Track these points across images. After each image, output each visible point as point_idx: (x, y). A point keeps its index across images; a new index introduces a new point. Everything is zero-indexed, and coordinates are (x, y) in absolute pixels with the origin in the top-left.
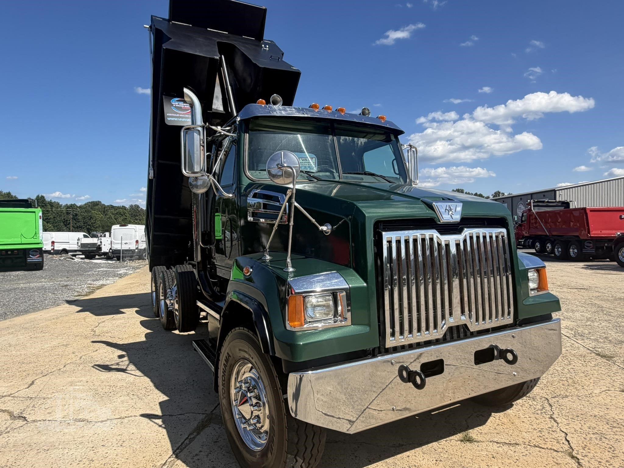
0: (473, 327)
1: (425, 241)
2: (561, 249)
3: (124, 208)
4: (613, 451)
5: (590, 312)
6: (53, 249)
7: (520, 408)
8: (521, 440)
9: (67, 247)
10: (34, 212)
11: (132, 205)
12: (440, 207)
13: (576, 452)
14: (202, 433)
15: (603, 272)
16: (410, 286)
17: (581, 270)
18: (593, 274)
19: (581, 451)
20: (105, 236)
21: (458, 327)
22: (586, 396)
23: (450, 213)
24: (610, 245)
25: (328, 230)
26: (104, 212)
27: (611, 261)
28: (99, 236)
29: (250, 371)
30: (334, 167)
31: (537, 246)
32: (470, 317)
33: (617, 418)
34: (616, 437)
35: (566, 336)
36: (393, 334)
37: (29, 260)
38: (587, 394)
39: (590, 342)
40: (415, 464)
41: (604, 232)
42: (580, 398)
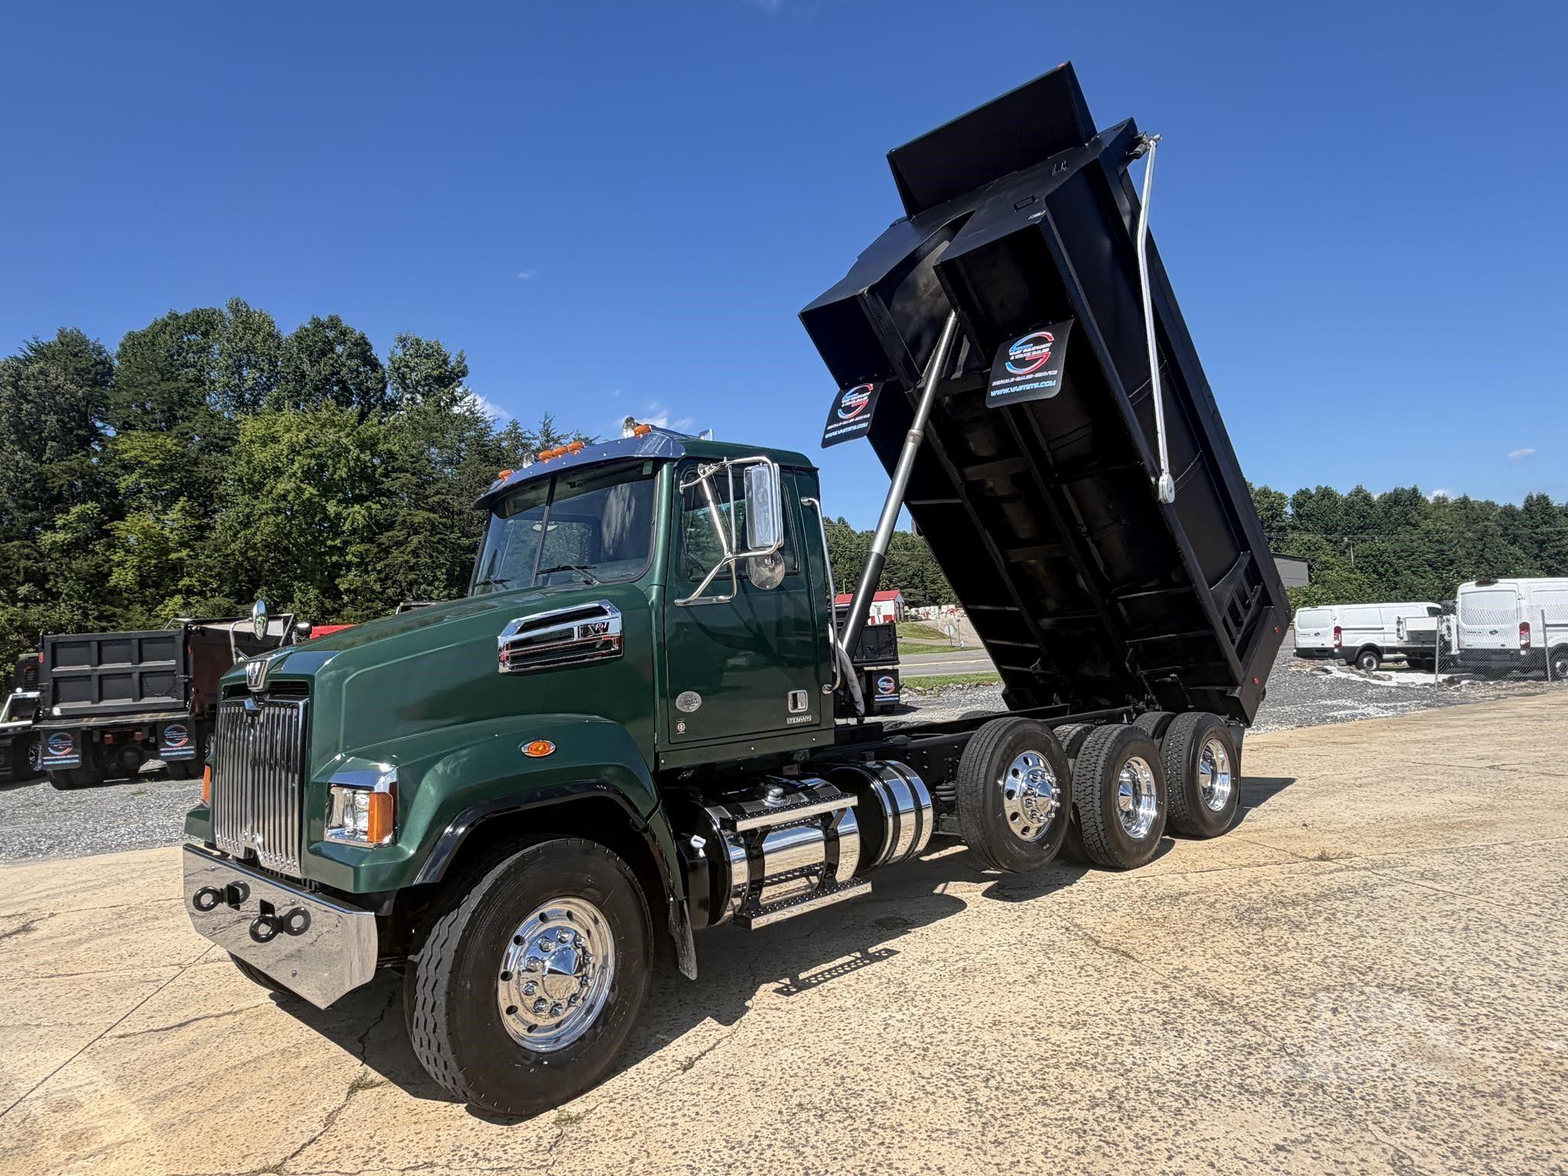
6: (1339, 646)
9: (1378, 640)
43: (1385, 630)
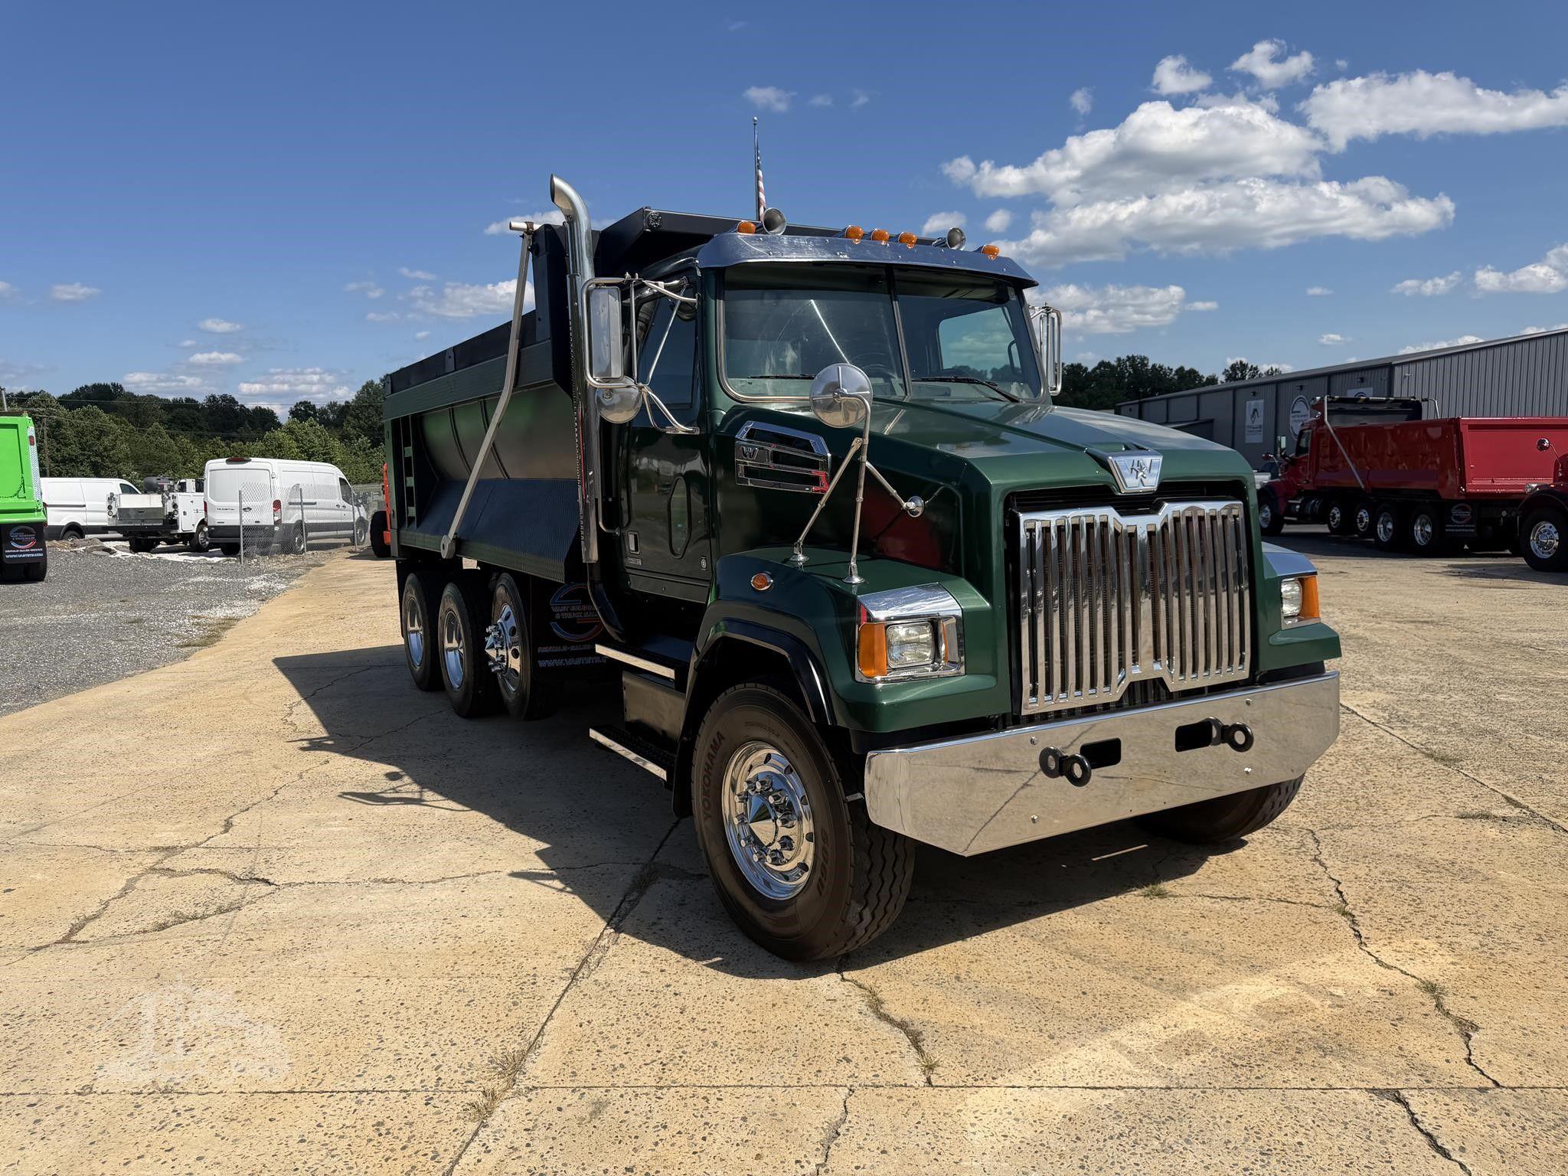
0: (1174, 685)
1: (1093, 528)
2: (1394, 525)
3: (190, 404)
4: (1418, 904)
5: (1433, 674)
7: (1258, 845)
8: (1255, 892)
9: (82, 519)
10: (15, 426)
11: (214, 397)
12: (1121, 463)
13: (1352, 907)
14: (648, 893)
15: (1486, 582)
16: (1065, 609)
17: (1435, 577)
18: (1461, 588)
19: (1361, 905)
20: (183, 488)
21: (1144, 683)
22: (1388, 826)
23: (1141, 474)
24: (1513, 514)
25: (917, 509)
26: (136, 416)
27: (1514, 555)
28: (166, 488)
29: (766, 762)
30: (895, 367)
31: (1334, 518)
32: (1170, 666)
33: (1438, 857)
34: (1429, 885)
35: (1369, 722)
36: (1034, 692)
37: (9, 555)
38: (1392, 822)
39: (1419, 733)
40: (1061, 928)
41: (1499, 482)
42: (1376, 829)
43: (87, 508)
